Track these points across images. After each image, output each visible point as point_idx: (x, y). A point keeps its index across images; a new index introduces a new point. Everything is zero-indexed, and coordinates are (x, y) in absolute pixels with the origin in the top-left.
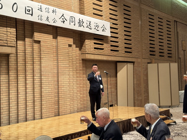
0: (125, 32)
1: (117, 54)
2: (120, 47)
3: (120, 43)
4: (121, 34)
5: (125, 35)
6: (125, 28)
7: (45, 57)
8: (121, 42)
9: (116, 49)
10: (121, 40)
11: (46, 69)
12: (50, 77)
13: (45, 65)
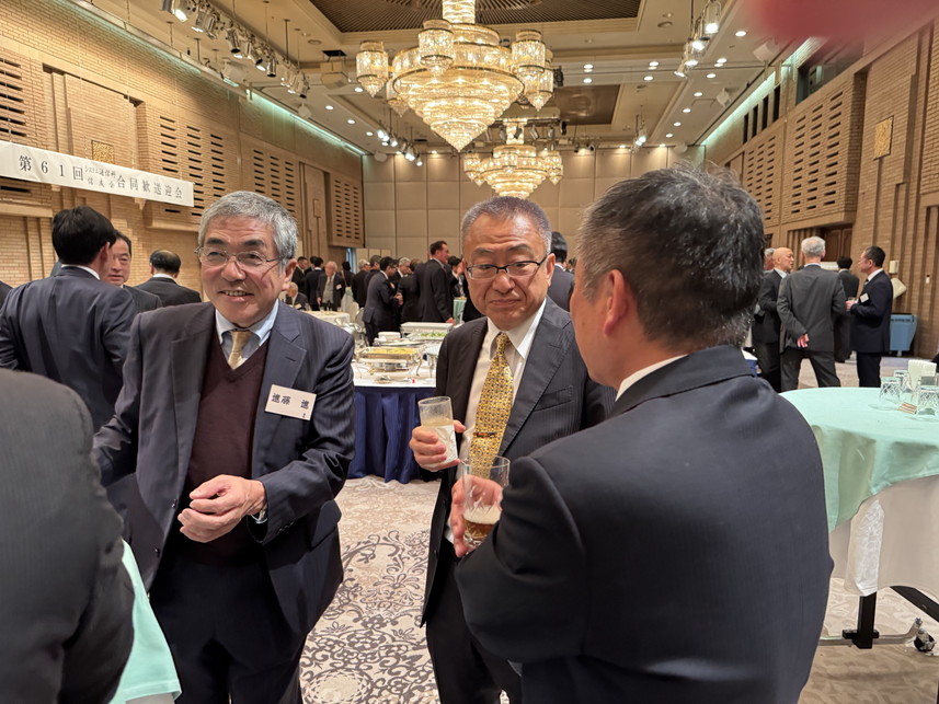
4: (208, 186)
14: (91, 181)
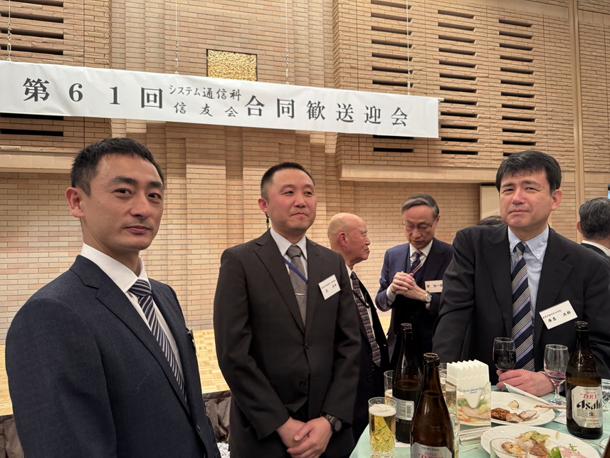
0: (504, 97)
1: (468, 161)
2: (484, 141)
3: (482, 128)
4: (488, 105)
5: (504, 106)
6: (505, 85)
7: (198, 176)
8: (486, 127)
9: (464, 149)
10: (489, 120)
11: (202, 206)
12: (216, 226)
13: (198, 196)
14: (181, 108)
